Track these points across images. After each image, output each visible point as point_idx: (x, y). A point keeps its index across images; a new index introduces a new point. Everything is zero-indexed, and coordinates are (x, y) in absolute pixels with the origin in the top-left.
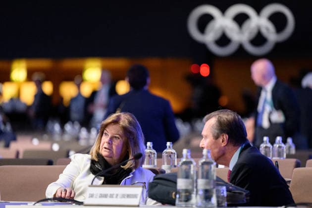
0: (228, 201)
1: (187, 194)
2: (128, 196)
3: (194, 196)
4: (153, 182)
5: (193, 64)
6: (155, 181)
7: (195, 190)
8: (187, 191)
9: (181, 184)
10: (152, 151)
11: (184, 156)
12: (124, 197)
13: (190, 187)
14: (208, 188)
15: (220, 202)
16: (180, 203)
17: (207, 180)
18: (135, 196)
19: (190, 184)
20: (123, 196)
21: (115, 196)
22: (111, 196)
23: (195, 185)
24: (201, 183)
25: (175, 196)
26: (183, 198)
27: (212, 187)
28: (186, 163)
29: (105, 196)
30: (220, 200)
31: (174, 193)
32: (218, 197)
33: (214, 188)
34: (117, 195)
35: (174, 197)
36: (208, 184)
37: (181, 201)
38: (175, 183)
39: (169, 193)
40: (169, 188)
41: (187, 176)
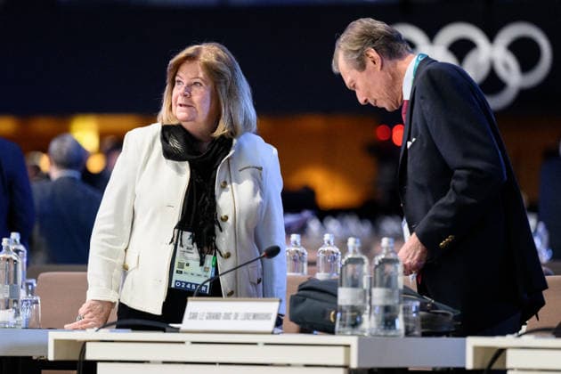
0: (423, 327)
1: (355, 314)
2: (255, 316)
3: (365, 317)
4: (297, 295)
5: (380, 124)
6: (301, 292)
7: (368, 307)
8: (353, 309)
9: (345, 296)
10: (299, 249)
11: (351, 249)
12: (248, 319)
13: (359, 303)
14: (389, 302)
15: (410, 329)
16: (342, 329)
17: (389, 290)
18: (267, 316)
19: (360, 297)
20: (247, 316)
21: (232, 317)
22: (227, 316)
23: (368, 298)
24: (379, 295)
25: (335, 317)
26: (348, 321)
27: (397, 301)
28: (353, 261)
29: (217, 316)
30: (411, 325)
31: (333, 313)
32: (406, 320)
33: (400, 303)
34: (237, 315)
35: (332, 319)
36: (390, 296)
37: (344, 326)
38: (335, 296)
39: (325, 313)
40: (324, 305)
41: (355, 284)
